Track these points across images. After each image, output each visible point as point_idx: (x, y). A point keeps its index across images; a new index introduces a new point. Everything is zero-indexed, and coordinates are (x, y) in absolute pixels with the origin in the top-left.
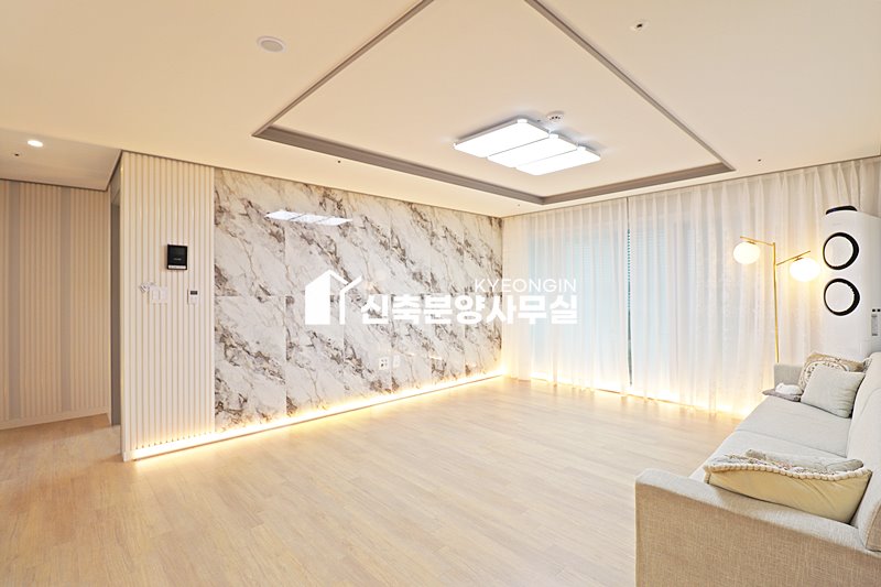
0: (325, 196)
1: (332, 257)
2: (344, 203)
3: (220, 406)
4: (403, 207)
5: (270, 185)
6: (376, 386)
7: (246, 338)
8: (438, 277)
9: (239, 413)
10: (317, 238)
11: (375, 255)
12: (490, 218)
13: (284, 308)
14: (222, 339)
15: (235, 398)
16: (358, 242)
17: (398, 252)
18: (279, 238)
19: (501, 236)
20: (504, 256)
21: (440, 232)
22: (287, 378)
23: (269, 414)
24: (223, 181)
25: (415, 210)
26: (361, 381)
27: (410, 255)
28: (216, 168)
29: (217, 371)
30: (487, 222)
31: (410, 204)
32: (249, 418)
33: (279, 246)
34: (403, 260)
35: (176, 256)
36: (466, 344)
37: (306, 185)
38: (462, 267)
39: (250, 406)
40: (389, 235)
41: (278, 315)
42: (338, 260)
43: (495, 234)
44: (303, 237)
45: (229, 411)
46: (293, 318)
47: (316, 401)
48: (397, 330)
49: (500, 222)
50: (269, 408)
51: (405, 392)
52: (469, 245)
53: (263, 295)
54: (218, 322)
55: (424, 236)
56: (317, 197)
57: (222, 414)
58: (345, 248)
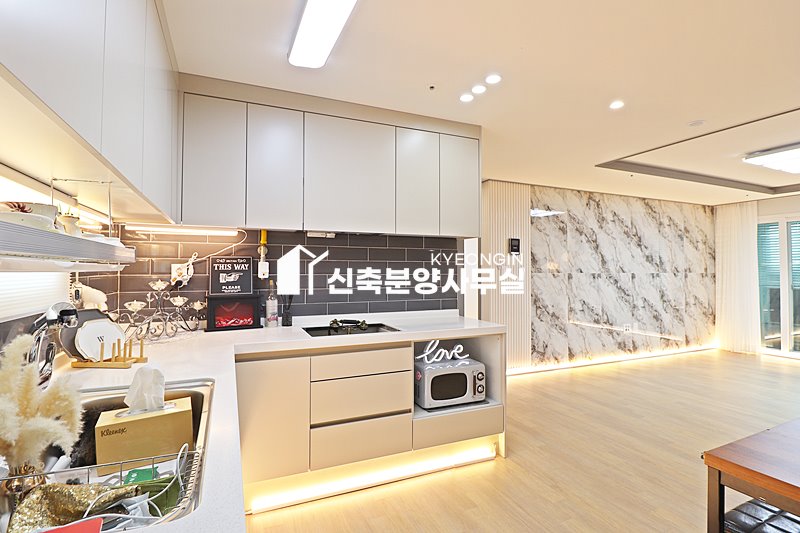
0: (590, 198)
1: (594, 245)
2: (601, 203)
3: (534, 348)
4: (639, 202)
5: (559, 193)
6: (622, 346)
7: (547, 303)
8: (664, 259)
9: (543, 354)
10: (585, 231)
11: (621, 242)
12: (704, 206)
13: (566, 282)
14: (535, 302)
15: (541, 344)
16: (610, 232)
17: (636, 239)
18: (563, 230)
19: (713, 222)
20: (717, 241)
21: (666, 221)
22: (569, 333)
23: (559, 358)
24: (534, 193)
25: (647, 204)
26: (613, 341)
27: (644, 242)
28: (532, 185)
29: (532, 324)
30: (701, 210)
31: (644, 199)
32: (548, 359)
33: (563, 237)
34: (639, 245)
35: (514, 246)
36: (686, 318)
37: (579, 191)
38: (683, 251)
39: (549, 350)
40: (630, 226)
41: (564, 287)
42: (597, 247)
43: (708, 220)
44: (577, 230)
45: (538, 352)
46: (571, 289)
47: (586, 353)
48: (635, 303)
49: (713, 209)
50: (559, 354)
51: (642, 353)
52: (687, 231)
53: (556, 274)
54: (533, 290)
55: (654, 225)
56: (585, 200)
57: (535, 353)
58: (602, 238)
